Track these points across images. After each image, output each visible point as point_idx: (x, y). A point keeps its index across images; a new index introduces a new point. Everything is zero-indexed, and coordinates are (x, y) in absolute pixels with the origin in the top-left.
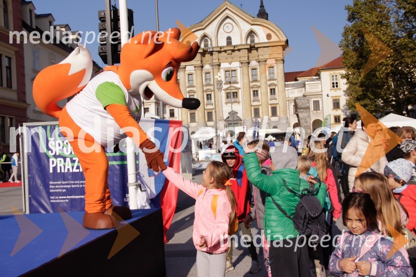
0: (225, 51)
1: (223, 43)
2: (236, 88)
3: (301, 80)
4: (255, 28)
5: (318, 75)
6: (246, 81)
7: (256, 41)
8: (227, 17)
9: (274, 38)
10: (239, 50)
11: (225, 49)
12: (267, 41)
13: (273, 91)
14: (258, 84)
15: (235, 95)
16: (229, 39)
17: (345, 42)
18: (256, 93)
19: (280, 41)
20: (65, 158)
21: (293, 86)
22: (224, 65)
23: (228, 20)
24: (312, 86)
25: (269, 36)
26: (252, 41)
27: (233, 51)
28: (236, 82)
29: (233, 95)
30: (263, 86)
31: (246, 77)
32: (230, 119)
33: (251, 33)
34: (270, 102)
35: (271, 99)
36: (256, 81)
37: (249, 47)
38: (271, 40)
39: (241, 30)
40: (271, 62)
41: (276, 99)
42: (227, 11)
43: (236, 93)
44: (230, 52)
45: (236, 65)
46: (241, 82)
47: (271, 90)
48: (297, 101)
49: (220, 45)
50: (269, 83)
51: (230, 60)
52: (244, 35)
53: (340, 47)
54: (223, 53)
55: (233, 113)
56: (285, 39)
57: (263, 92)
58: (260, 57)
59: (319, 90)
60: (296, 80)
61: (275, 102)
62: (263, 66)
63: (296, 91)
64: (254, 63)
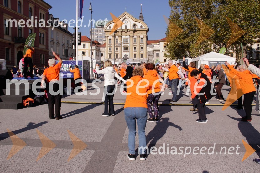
0: (124, 31)
1: (123, 28)
2: (128, 46)
3: (153, 44)
4: (136, 23)
5: (159, 43)
6: (132, 43)
7: (137, 28)
8: (126, 18)
9: (143, 27)
10: (130, 31)
11: (124, 30)
12: (141, 28)
13: (142, 48)
14: (136, 45)
15: (127, 48)
16: (126, 26)
17: (167, 32)
18: (135, 48)
19: (145, 29)
20: (64, 68)
21: (149, 46)
22: (124, 37)
23: (126, 19)
24: (156, 47)
25: (141, 27)
26: (135, 28)
27: (127, 31)
28: (128, 44)
29: (126, 49)
30: (138, 46)
31: (132, 42)
32: (125, 58)
33: (135, 25)
34: (140, 52)
35: (141, 51)
36: (135, 43)
37: (133, 30)
38: (142, 28)
39: (131, 23)
40: (142, 37)
41: (143, 51)
42: (126, 16)
43: (128, 48)
44: (126, 32)
45: (128, 37)
46: (130, 43)
47: (141, 47)
48: (148, 53)
49: (122, 29)
50: (140, 45)
51: (126, 35)
52: (132, 26)
53: (166, 34)
54: (124, 32)
55: (126, 56)
56: (147, 28)
57: (138, 48)
58: (138, 35)
59: (159, 49)
60: (151, 44)
61: (142, 52)
62: (138, 38)
63: (151, 48)
64: (135, 37)
